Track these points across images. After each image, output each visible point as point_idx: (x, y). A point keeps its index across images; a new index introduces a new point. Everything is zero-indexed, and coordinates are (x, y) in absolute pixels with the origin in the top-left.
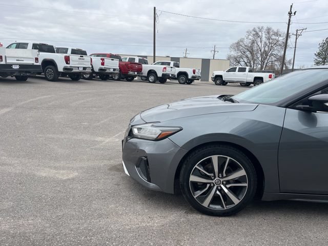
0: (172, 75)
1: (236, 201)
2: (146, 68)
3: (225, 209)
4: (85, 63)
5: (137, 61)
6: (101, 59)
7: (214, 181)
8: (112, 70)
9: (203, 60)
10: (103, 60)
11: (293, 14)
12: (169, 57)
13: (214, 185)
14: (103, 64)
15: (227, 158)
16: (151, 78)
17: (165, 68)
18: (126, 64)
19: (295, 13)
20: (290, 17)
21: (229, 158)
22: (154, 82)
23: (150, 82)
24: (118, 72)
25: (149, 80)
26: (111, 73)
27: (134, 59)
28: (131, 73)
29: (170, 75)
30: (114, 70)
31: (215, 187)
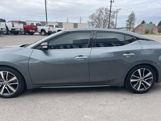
0: (54, 31)
1: (14, 91)
2: (40, 28)
3: (10, 94)
4: (2, 26)
5: (35, 25)
6: (12, 24)
7: (4, 83)
8: (19, 30)
9: (74, 24)
10: (13, 24)
11: (112, 2)
12: (57, 22)
13: (4, 85)
14: (13, 26)
15: (7, 72)
16: (43, 33)
17: (49, 28)
18: (28, 26)
19: (113, 2)
20: (111, 3)
21: (8, 72)
22: (44, 35)
23: (42, 35)
24: (23, 30)
25: (41, 34)
26: (19, 31)
27: (34, 24)
28: (31, 31)
29: (53, 32)
30: (21, 29)
31: (5, 85)
